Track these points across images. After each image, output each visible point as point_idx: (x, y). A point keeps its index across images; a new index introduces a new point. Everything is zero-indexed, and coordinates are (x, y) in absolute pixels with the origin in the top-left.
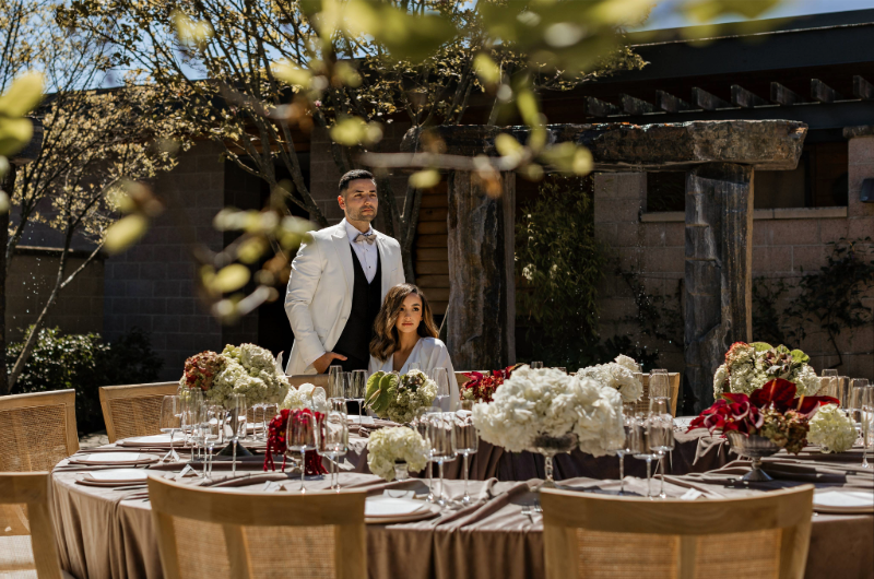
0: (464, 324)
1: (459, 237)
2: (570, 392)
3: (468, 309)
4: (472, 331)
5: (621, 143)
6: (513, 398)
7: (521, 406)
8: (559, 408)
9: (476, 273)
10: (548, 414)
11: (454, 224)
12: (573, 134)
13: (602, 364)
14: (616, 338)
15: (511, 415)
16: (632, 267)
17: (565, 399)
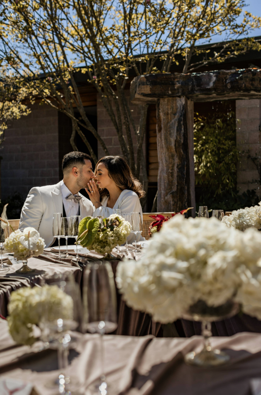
0: (166, 185)
1: (163, 137)
2: (230, 249)
3: (169, 176)
4: (171, 188)
5: (253, 80)
6: (161, 258)
7: (171, 268)
8: (217, 271)
9: (173, 156)
10: (204, 278)
11: (160, 130)
12: (225, 76)
13: (249, 207)
14: (248, 191)
15: (158, 280)
16: (256, 154)
17: (224, 259)
